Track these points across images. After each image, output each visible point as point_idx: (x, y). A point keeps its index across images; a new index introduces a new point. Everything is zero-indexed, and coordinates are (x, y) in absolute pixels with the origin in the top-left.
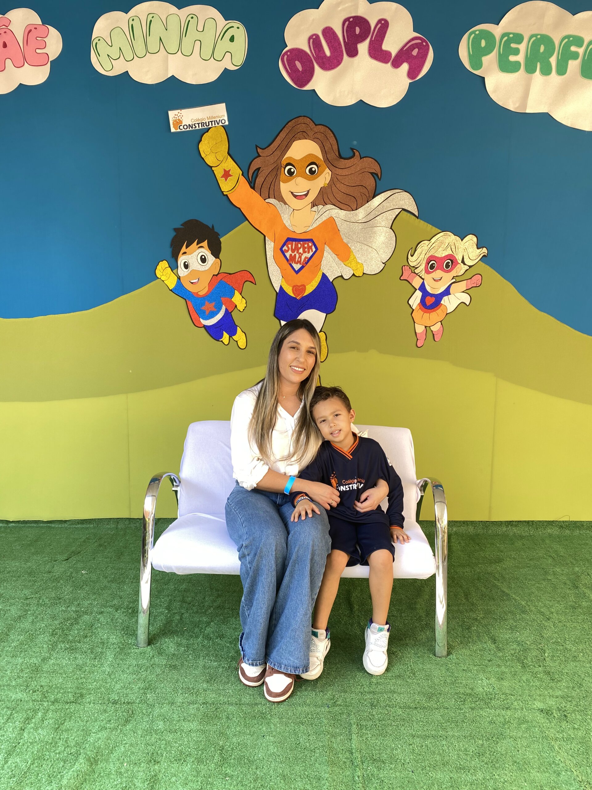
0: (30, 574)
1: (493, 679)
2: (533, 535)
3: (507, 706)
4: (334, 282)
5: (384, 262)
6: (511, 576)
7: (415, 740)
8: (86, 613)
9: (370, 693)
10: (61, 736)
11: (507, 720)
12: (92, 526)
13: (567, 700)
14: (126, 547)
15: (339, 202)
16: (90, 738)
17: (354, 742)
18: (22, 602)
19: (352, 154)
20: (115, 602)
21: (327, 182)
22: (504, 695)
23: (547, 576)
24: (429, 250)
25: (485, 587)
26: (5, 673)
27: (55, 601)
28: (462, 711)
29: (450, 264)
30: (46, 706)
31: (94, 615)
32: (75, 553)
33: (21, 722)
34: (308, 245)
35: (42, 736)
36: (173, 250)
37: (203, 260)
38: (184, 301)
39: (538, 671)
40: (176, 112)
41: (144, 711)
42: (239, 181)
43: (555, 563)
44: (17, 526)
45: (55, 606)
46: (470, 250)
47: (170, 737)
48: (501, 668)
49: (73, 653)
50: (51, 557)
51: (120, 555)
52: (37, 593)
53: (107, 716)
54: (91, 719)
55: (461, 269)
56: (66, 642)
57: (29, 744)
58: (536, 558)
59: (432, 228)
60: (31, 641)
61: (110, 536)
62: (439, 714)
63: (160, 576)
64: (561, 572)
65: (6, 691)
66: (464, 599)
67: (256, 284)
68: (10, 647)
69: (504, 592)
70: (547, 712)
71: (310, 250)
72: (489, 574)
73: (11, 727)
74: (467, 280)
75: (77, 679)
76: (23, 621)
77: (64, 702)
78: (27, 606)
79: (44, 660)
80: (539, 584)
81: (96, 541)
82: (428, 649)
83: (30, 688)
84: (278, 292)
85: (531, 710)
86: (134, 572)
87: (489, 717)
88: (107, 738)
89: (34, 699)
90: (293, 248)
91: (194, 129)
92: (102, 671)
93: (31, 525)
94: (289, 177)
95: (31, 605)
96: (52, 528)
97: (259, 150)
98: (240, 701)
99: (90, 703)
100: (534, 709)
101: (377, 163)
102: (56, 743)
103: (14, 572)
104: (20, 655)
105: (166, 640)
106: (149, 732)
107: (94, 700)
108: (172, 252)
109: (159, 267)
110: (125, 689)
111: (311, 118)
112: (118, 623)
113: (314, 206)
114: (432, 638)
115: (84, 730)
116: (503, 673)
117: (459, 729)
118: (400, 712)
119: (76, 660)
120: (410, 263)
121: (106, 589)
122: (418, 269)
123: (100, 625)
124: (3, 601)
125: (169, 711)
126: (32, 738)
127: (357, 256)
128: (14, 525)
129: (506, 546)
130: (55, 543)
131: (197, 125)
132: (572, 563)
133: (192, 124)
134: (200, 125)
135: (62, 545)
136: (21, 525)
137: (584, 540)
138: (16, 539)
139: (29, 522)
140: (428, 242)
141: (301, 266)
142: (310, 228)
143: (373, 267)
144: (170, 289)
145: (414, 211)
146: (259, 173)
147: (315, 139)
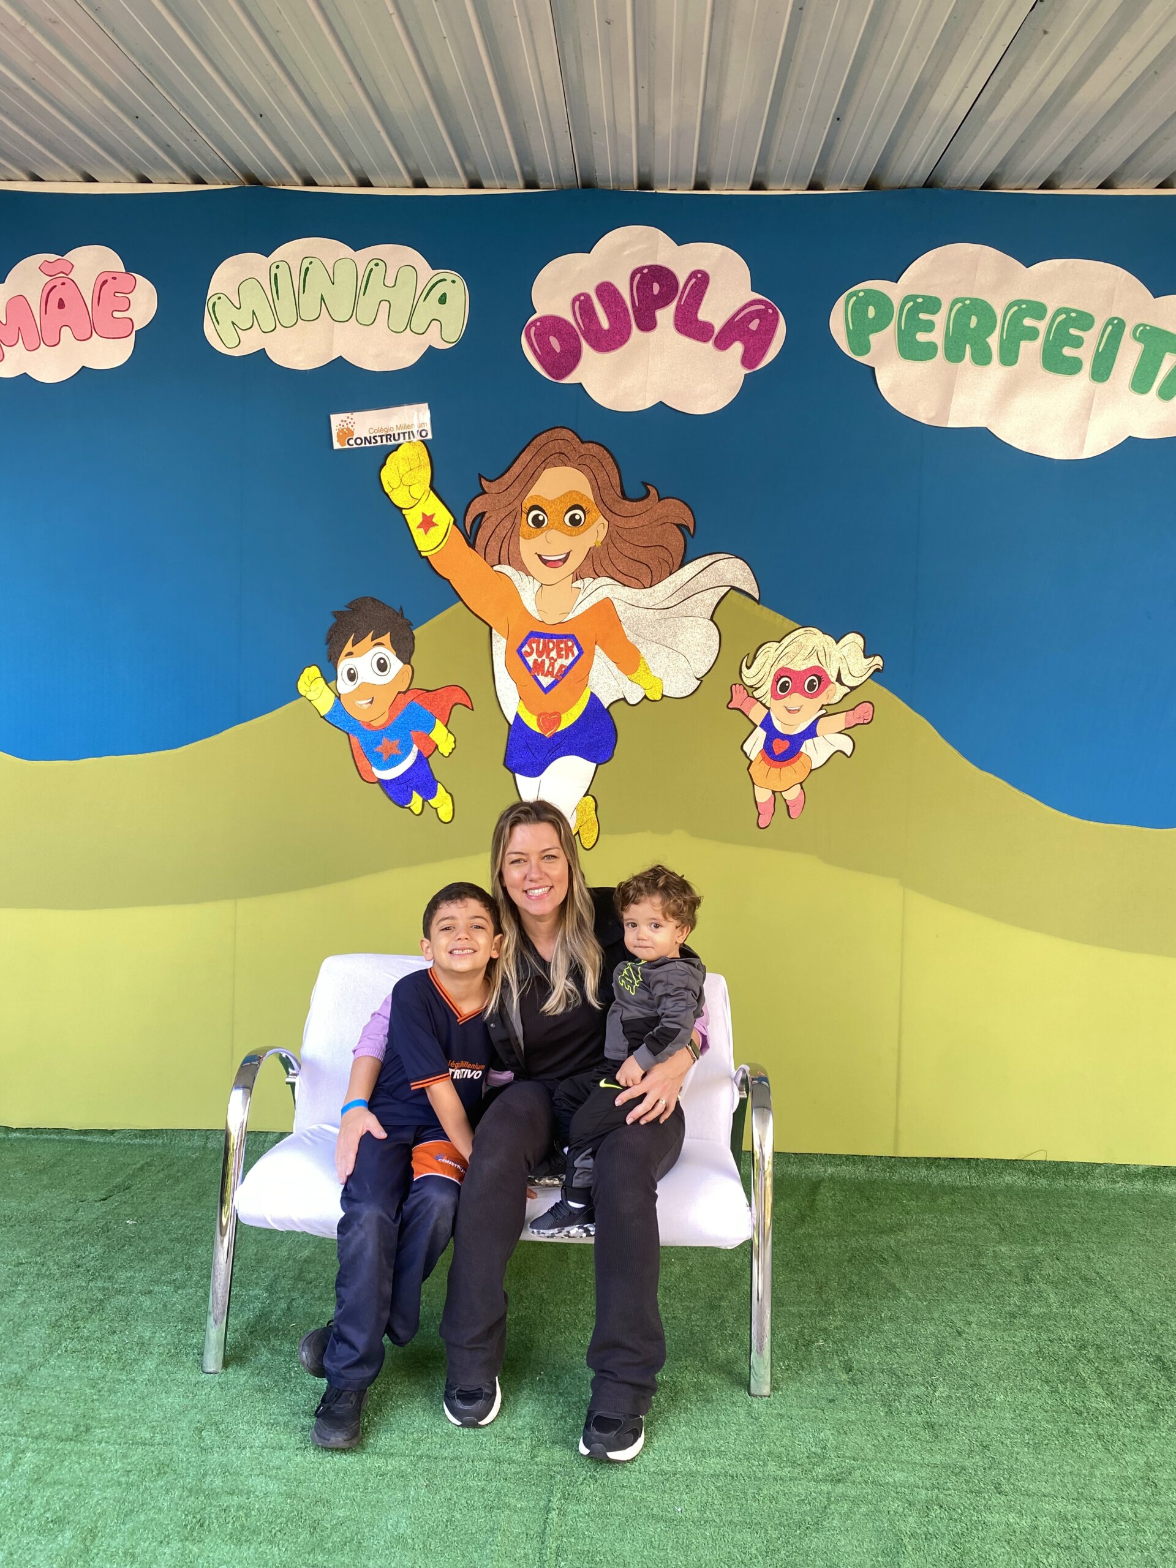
0: (33, 1222)
2: (977, 1186)
4: (611, 710)
5: (698, 677)
6: (913, 1258)
8: (119, 1292)
12: (160, 1142)
15: (621, 574)
18: (10, 1269)
19: (644, 493)
20: (177, 1275)
21: (601, 538)
23: (980, 1259)
24: (778, 659)
27: (69, 1269)
29: (816, 683)
31: (134, 1297)
32: (120, 1189)
34: (566, 645)
36: (330, 648)
37: (382, 666)
38: (346, 735)
40: (344, 416)
42: (448, 534)
43: (1002, 1238)
44: (25, 1138)
45: (68, 1278)
46: (851, 660)
49: (85, 1359)
50: (76, 1195)
52: (39, 1256)
55: (835, 693)
58: (969, 1227)
59: (784, 620)
61: (188, 1162)
64: (1008, 1253)
69: (891, 1284)
71: (570, 654)
72: (873, 1251)
74: (847, 711)
77: (56, 1438)
78: (19, 1277)
79: (31, 1368)
81: (162, 1170)
84: (511, 723)
90: (541, 649)
91: (373, 444)
93: (49, 1137)
94: (535, 530)
95: (26, 1274)
96: (86, 1144)
97: (484, 482)
99: (100, 1442)
101: (687, 509)
106: (193, 1491)
107: (108, 1438)
108: (329, 651)
109: (304, 677)
110: (165, 1420)
111: (574, 430)
113: (577, 580)
115: (81, 1485)
116: (850, 1422)
119: (89, 1370)
120: (745, 679)
121: (165, 1254)
122: (759, 690)
127: (651, 666)
128: (19, 1135)
129: (920, 1203)
130: (87, 1171)
131: (379, 439)
132: (1035, 1239)
133: (370, 437)
134: (384, 438)
135: (100, 1173)
136: (31, 1136)
137: (1070, 1199)
138: (17, 1160)
139: (48, 1131)
140: (776, 645)
141: (553, 679)
142: (571, 616)
143: (680, 685)
144: (322, 715)
145: (752, 590)
146: (484, 520)
147: (580, 466)
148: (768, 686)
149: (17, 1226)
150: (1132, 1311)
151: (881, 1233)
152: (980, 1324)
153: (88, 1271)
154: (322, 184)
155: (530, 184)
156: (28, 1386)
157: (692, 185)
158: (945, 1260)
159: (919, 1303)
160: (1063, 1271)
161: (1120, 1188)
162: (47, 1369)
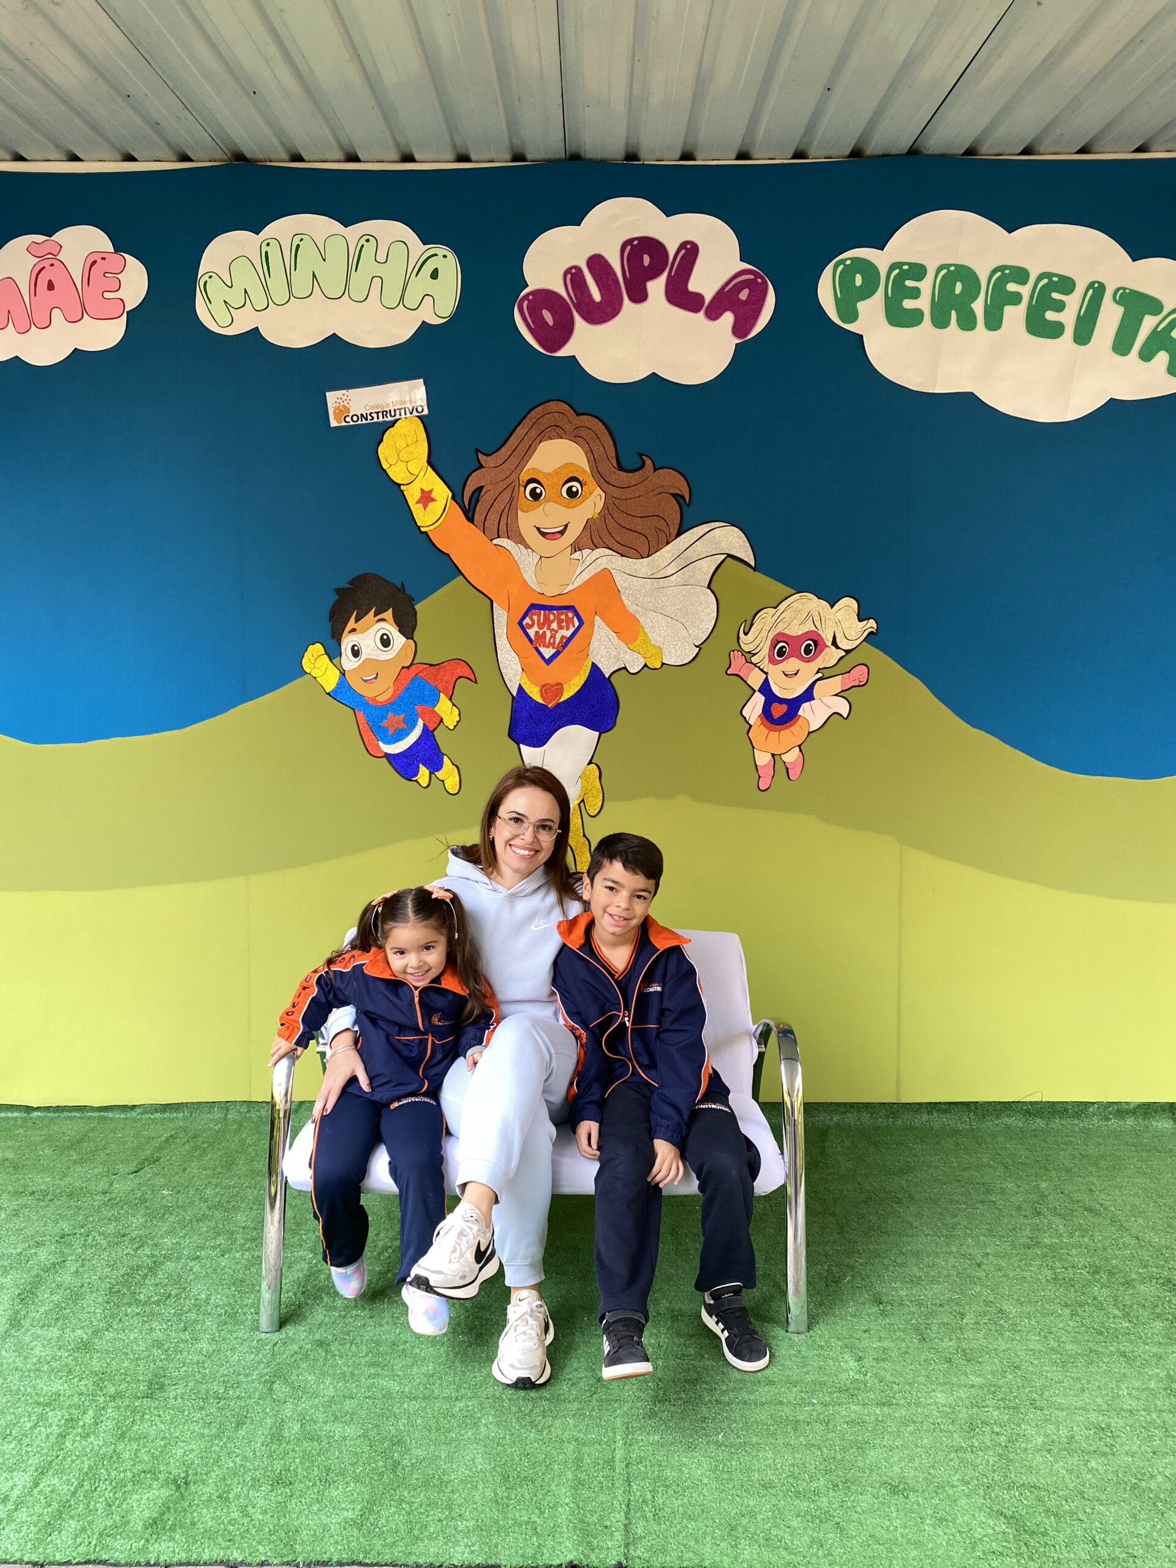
0: (70, 1196)
3: (885, 1401)
4: (612, 679)
5: (697, 644)
8: (169, 1259)
12: (181, 1115)
15: (618, 545)
18: (56, 1242)
19: (640, 463)
21: (598, 510)
22: (881, 1383)
23: (989, 1196)
24: (775, 624)
25: (875, 1215)
29: (812, 647)
31: (184, 1263)
32: (150, 1161)
33: (60, 1425)
34: (567, 616)
35: (95, 1447)
36: (333, 625)
37: (386, 642)
38: (351, 713)
39: (948, 1347)
40: (339, 393)
42: (447, 509)
43: (1007, 1175)
44: (46, 1117)
45: (115, 1247)
46: (846, 624)
48: (885, 1343)
49: (147, 1322)
50: (108, 1169)
51: (229, 1165)
52: (83, 1227)
55: (830, 656)
57: (75, 1458)
58: (975, 1167)
59: (779, 586)
60: (73, 1303)
61: (212, 1134)
66: (837, 1234)
69: (907, 1222)
71: (571, 625)
72: (887, 1192)
74: (843, 674)
76: (60, 1272)
77: (132, 1396)
78: (66, 1247)
79: (95, 1333)
80: (972, 1208)
81: (188, 1142)
84: (515, 694)
90: (541, 621)
91: (369, 421)
94: (533, 503)
95: (73, 1246)
96: (108, 1120)
97: (481, 456)
99: (176, 1399)
101: (683, 479)
103: (41, 1193)
104: (56, 1324)
108: (332, 629)
109: (308, 655)
110: (235, 1377)
111: (569, 402)
112: (225, 1275)
113: (576, 551)
119: (152, 1332)
120: (742, 645)
121: (206, 1221)
122: (756, 656)
123: (193, 1277)
126: (80, 1448)
127: (651, 634)
128: (39, 1114)
129: (925, 1146)
130: (114, 1146)
131: (375, 415)
132: (1037, 1175)
133: (366, 414)
134: (380, 414)
135: (127, 1147)
136: (52, 1114)
137: (1067, 1136)
138: (43, 1137)
139: (68, 1108)
140: (772, 611)
141: (555, 650)
142: (570, 587)
143: (679, 653)
144: (327, 692)
145: (748, 556)
146: (482, 494)
147: (576, 438)
148: (766, 651)
149: (55, 1200)
150: (1137, 1238)
151: (894, 1174)
152: (996, 1256)
153: (135, 1239)
154: (310, 159)
155: (518, 157)
156: (94, 1349)
157: (678, 156)
158: (956, 1198)
159: (935, 1238)
160: (1068, 1203)
161: (1113, 1124)
162: (111, 1332)
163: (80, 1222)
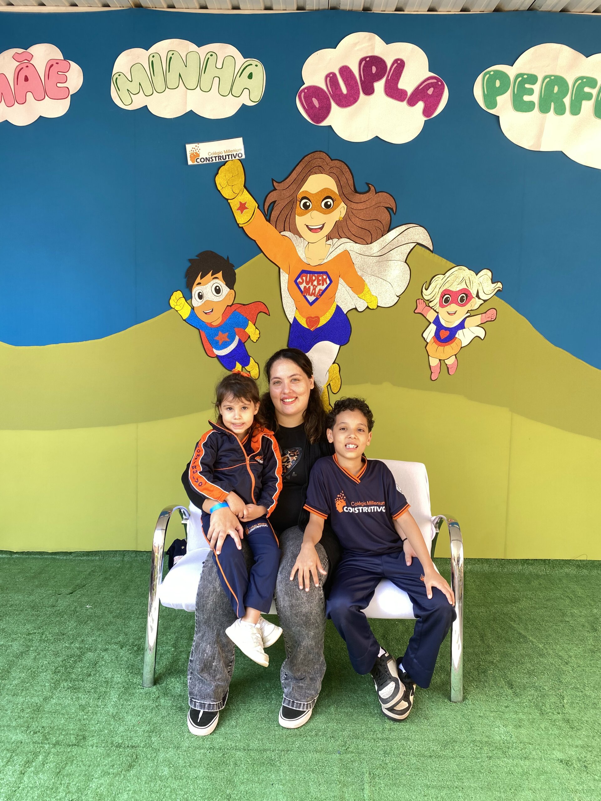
0: (33, 608)
1: (511, 727)
2: (550, 574)
3: (525, 756)
4: (347, 315)
5: (398, 295)
6: (528, 618)
7: (430, 791)
8: (90, 650)
9: (383, 739)
10: (62, 781)
11: (525, 771)
12: (98, 558)
13: (587, 750)
14: (132, 581)
15: (354, 236)
16: (92, 784)
17: (366, 792)
18: (24, 637)
19: (367, 189)
20: (120, 638)
21: (343, 216)
22: (522, 744)
23: (565, 618)
24: (444, 284)
25: (501, 629)
26: (4, 713)
27: (58, 636)
28: (478, 761)
29: (465, 298)
30: (47, 748)
31: (98, 653)
32: (80, 586)
33: (21, 765)
34: (323, 277)
35: (42, 781)
36: (187, 280)
37: (218, 291)
38: (197, 331)
39: (557, 718)
40: (193, 145)
41: (149, 756)
42: (254, 214)
43: (573, 604)
44: (21, 557)
45: (58, 642)
46: (485, 285)
47: (175, 784)
48: (519, 715)
49: (76, 693)
50: (55, 590)
51: (125, 589)
52: (40, 628)
53: (111, 761)
54: (94, 763)
55: (475, 303)
56: (69, 680)
57: (30, 789)
58: (553, 599)
59: (446, 262)
60: (32, 679)
61: (115, 569)
62: (455, 763)
63: (166, 612)
64: (579, 614)
65: (6, 732)
66: (480, 641)
67: (269, 315)
68: (11, 685)
69: (520, 634)
70: (567, 763)
71: (325, 283)
72: (505, 614)
73: (11, 770)
74: (482, 314)
75: (80, 720)
76: (25, 658)
77: (66, 744)
78: (29, 642)
79: (45, 699)
80: (556, 626)
82: (443, 693)
83: (31, 729)
84: (292, 323)
85: (550, 760)
86: (140, 607)
87: (507, 768)
88: (110, 785)
89: (35, 741)
90: (308, 280)
91: (210, 162)
92: (105, 712)
93: (35, 556)
94: (304, 211)
95: (34, 640)
96: (57, 560)
97: (275, 183)
98: (248, 746)
99: (92, 746)
100: (554, 759)
101: (392, 198)
102: (57, 788)
103: (16, 606)
104: (21, 693)
105: (172, 680)
106: (152, 778)
107: (97, 743)
108: (187, 283)
109: (173, 297)
110: (129, 732)
111: (327, 153)
112: (123, 661)
113: (329, 240)
114: (447, 681)
115: (85, 775)
116: (521, 720)
117: (475, 780)
118: (414, 760)
119: (79, 700)
120: (424, 296)
121: (111, 625)
122: (432, 302)
123: (104, 663)
124: (5, 636)
125: (175, 756)
126: (33, 782)
127: (371, 289)
128: (18, 556)
129: (522, 585)
130: (59, 576)
131: (214, 159)
133: (209, 158)
134: (217, 158)
135: (67, 577)
136: (25, 556)
138: (19, 571)
139: (34, 553)
140: (442, 276)
141: (315, 297)
142: (325, 261)
143: (387, 300)
144: (184, 319)
145: (429, 245)
146: (275, 206)
147: (330, 174)
148: (437, 300)
149: (24, 611)
151: (508, 603)
152: (576, 657)
153: (70, 637)
155: (301, 8)
157: (394, 8)
158: (546, 619)
162: (54, 699)
163: (38, 625)
